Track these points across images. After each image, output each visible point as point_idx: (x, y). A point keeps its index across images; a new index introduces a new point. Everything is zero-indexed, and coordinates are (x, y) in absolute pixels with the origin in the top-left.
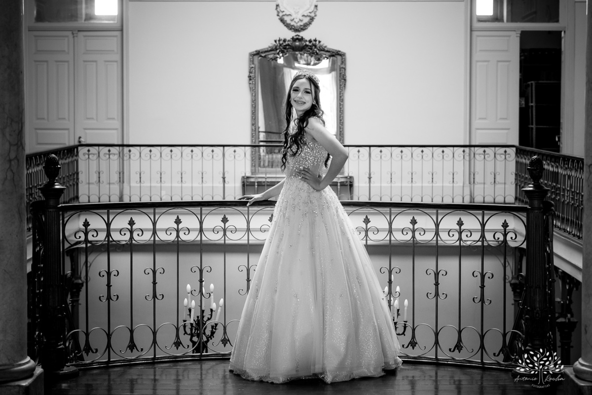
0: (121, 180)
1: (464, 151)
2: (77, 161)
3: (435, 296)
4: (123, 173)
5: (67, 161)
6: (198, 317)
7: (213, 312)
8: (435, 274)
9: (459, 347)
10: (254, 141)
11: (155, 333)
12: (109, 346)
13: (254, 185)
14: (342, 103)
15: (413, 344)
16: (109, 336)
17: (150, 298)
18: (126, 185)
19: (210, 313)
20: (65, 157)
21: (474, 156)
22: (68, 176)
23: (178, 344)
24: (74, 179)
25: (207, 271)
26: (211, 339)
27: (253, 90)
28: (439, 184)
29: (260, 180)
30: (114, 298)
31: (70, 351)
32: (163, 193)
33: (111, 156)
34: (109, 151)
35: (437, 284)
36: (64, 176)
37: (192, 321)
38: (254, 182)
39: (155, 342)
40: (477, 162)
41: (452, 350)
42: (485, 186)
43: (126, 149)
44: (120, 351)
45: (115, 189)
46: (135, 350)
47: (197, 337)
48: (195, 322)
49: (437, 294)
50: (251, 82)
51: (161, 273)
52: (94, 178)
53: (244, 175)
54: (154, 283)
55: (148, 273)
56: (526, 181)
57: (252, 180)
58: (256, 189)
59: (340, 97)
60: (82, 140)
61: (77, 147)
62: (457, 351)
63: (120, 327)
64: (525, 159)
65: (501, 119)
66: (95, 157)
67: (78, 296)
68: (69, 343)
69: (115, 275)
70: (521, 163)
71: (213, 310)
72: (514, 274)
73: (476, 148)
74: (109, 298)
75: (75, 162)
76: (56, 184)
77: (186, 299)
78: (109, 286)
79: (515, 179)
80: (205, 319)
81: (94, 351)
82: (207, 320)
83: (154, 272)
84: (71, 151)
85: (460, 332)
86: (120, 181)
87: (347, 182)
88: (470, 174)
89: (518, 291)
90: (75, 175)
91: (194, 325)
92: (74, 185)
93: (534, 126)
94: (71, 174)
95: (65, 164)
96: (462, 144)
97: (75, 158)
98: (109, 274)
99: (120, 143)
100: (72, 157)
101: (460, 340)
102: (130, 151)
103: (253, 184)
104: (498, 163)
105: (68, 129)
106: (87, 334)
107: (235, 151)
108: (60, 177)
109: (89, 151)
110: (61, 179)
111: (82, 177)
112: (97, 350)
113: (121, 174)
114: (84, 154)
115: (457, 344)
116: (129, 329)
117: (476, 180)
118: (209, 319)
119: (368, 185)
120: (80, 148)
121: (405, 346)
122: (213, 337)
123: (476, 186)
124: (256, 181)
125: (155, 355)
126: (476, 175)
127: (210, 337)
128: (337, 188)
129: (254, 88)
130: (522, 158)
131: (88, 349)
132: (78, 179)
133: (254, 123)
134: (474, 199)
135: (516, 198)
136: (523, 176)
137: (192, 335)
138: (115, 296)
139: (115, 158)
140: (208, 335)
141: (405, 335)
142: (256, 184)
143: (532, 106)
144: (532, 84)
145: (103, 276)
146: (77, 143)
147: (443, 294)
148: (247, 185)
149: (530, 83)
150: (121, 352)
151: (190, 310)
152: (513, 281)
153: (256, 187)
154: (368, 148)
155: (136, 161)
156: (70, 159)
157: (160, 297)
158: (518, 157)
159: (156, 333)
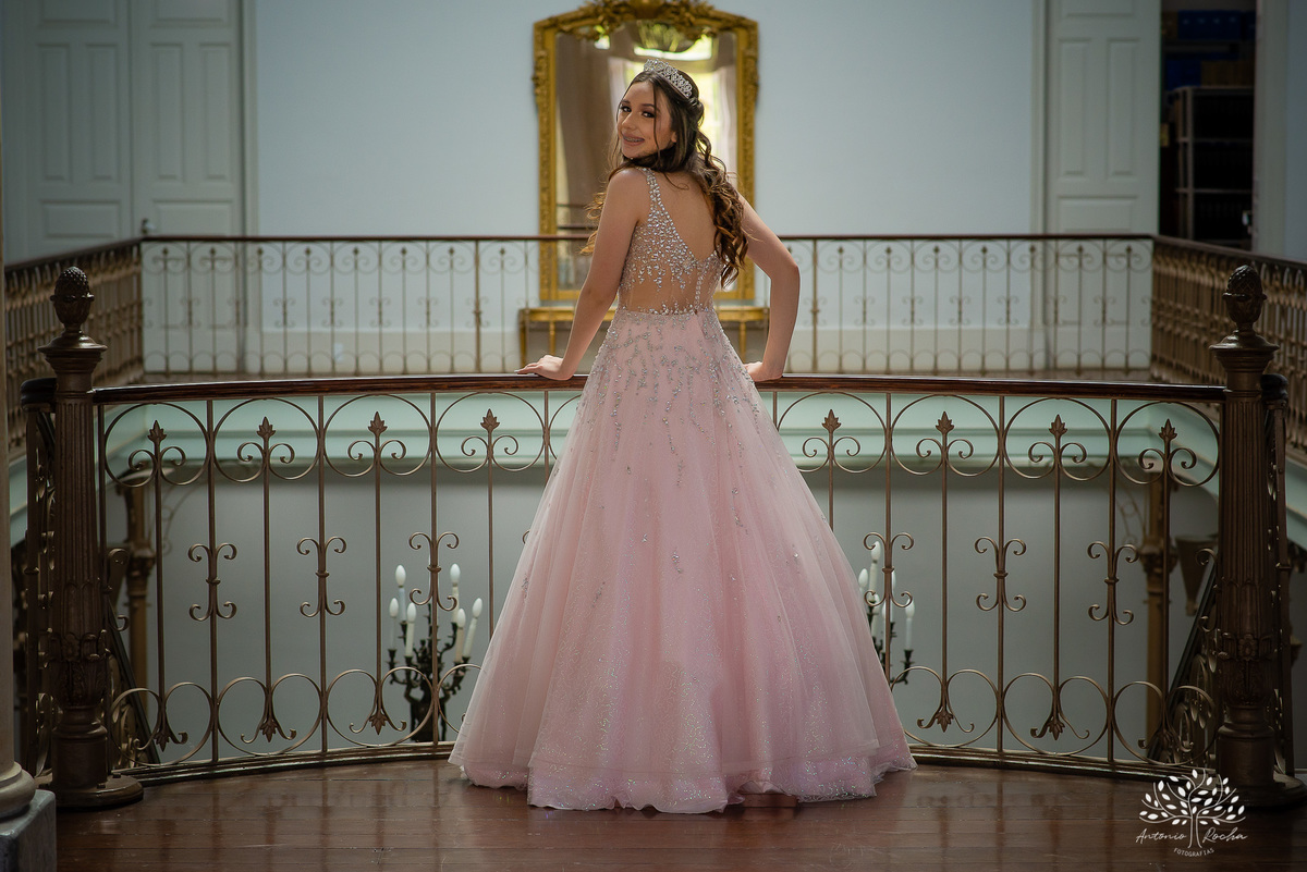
0: (241, 320)
1: (1032, 249)
2: (139, 276)
3: (997, 602)
4: (245, 303)
5: (115, 276)
6: (423, 643)
7: (459, 632)
8: (997, 551)
9: (1054, 725)
10: (546, 227)
11: (323, 695)
12: (214, 726)
13: (548, 330)
14: (748, 139)
15: (943, 717)
16: (214, 702)
17: (312, 612)
18: (251, 329)
19: (451, 633)
20: (111, 267)
21: (1057, 261)
22: (118, 312)
23: (379, 719)
24: (132, 318)
25: (449, 546)
26: (454, 693)
27: (541, 109)
28: (976, 326)
29: (561, 318)
30: (226, 612)
31: (123, 732)
32: (339, 348)
33: (217, 264)
34: (213, 252)
35: (1001, 575)
36: (108, 311)
37: (409, 652)
38: (547, 323)
39: (324, 716)
40: (1062, 274)
41: (1038, 733)
42: (1083, 329)
43: (252, 248)
44: (242, 738)
45: (227, 340)
46: (276, 736)
47: (422, 689)
48: (417, 653)
49: (1001, 600)
50: (538, 91)
51: (336, 551)
52: (178, 314)
53: (523, 306)
54: (322, 575)
55: (308, 552)
56: (1178, 318)
57: (543, 318)
58: (552, 339)
59: (746, 125)
60: (151, 226)
61: (137, 243)
62: (1049, 734)
63: (240, 681)
64: (1176, 267)
65: (1118, 173)
66: (181, 266)
67: (144, 586)
68: (121, 714)
69: (226, 557)
70: (1167, 277)
71: (459, 625)
72: (1148, 532)
73: (1061, 243)
74: (213, 612)
75: (135, 279)
76: (82, 338)
77: (394, 601)
78: (213, 582)
79: (1152, 314)
80: (440, 646)
81: (179, 738)
82: (445, 650)
83: (322, 549)
84: (124, 253)
85: (1057, 690)
86: (238, 322)
87: (761, 321)
88: (1045, 301)
89: (1158, 570)
90: (135, 308)
91: (414, 660)
92: (132, 331)
93: (1190, 190)
94: (124, 305)
95: (109, 282)
96: (1027, 231)
97: (133, 268)
98: (212, 552)
99: (237, 233)
100: (128, 266)
101: (1056, 709)
102: (260, 252)
103: (544, 327)
104: (1110, 276)
105: (116, 202)
106: (161, 699)
107: (503, 252)
108: (100, 313)
109: (165, 252)
110: (101, 317)
111: (150, 313)
112: (185, 737)
113: (241, 305)
114: (155, 260)
115: (1048, 721)
116: (263, 686)
117: (1061, 317)
118: (448, 647)
119: (811, 328)
120: (144, 246)
121: (925, 724)
122: (459, 688)
123: (1060, 329)
124: (553, 319)
125: (324, 747)
126: (1061, 305)
127: (452, 689)
128: (739, 337)
129: (545, 105)
130: (1167, 264)
131: (165, 733)
132: (140, 317)
133: (546, 185)
134: (1055, 360)
135: (1154, 358)
136: (1170, 308)
137: (410, 685)
138: (228, 605)
139: (225, 268)
140: (448, 685)
141: (906, 683)
142: (552, 327)
143: (1185, 144)
144: (1185, 93)
145: (199, 559)
146: (138, 235)
147: (1017, 598)
148: (531, 330)
149: (1179, 90)
150: (243, 741)
151: (404, 627)
152: (1146, 550)
153: (552, 333)
154: (810, 244)
155: (275, 274)
156: (123, 272)
157: (336, 609)
158: (1159, 263)
159: (327, 693)
